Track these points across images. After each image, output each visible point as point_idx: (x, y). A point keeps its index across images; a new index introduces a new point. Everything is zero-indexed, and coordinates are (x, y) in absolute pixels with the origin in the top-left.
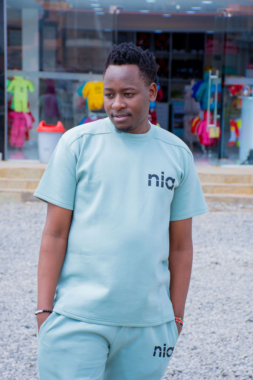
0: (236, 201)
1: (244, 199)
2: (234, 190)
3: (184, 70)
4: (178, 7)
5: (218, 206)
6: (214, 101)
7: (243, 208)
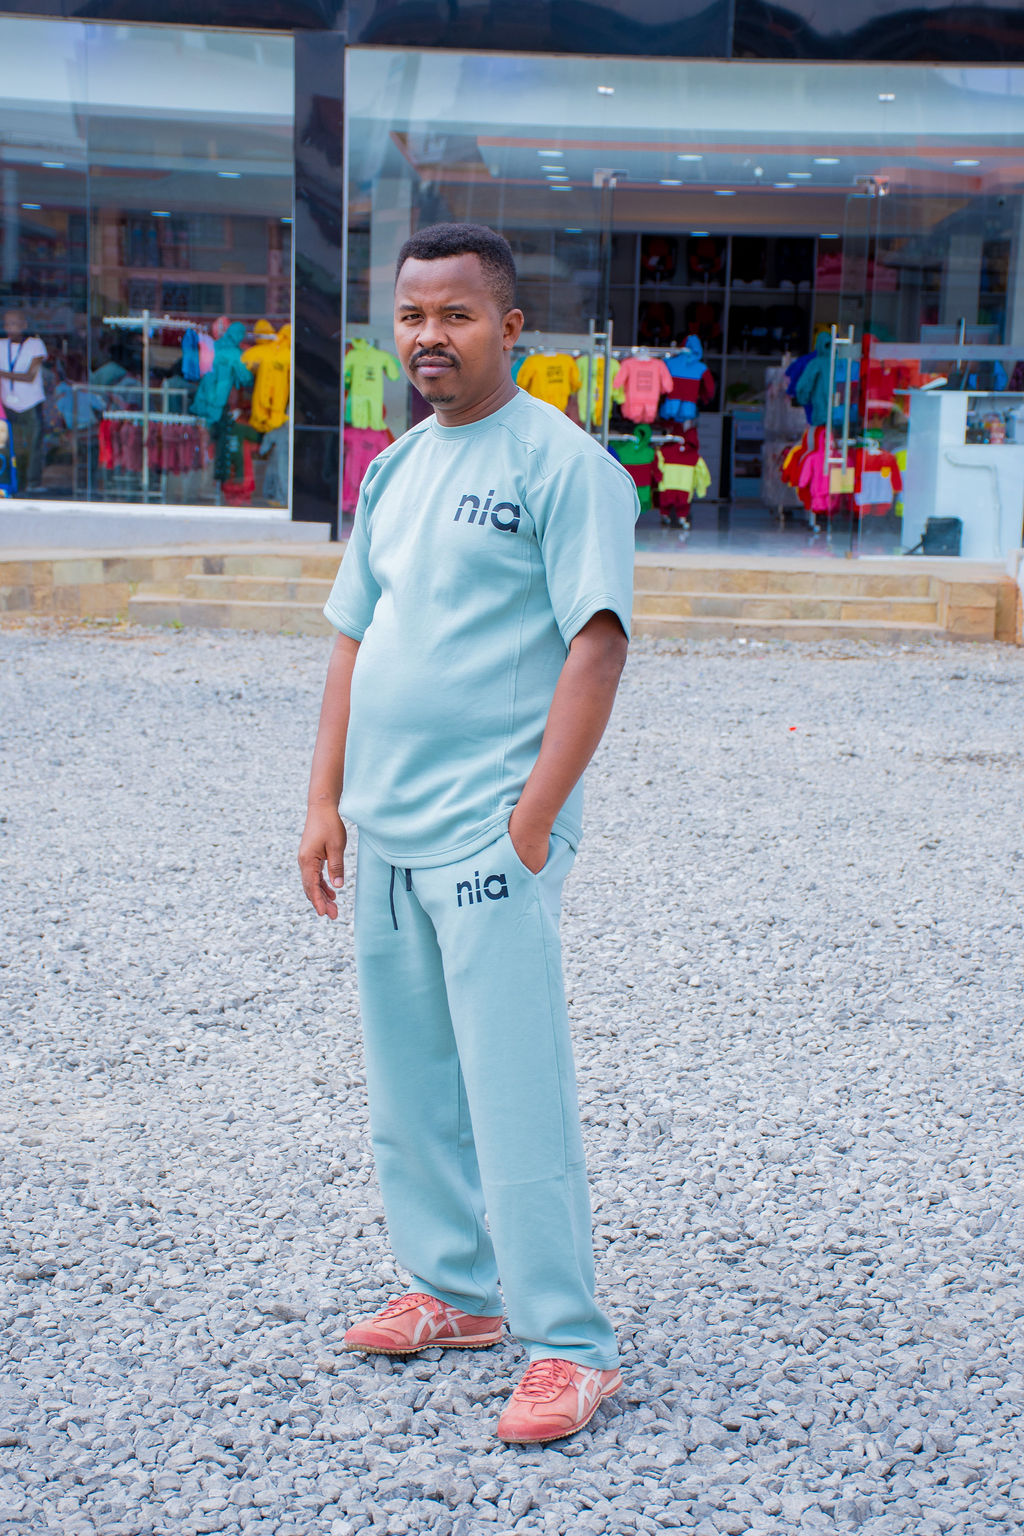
0: (896, 637)
1: (914, 631)
2: (889, 610)
3: (760, 332)
4: (758, 172)
5: (851, 649)
6: (842, 402)
7: (911, 652)
